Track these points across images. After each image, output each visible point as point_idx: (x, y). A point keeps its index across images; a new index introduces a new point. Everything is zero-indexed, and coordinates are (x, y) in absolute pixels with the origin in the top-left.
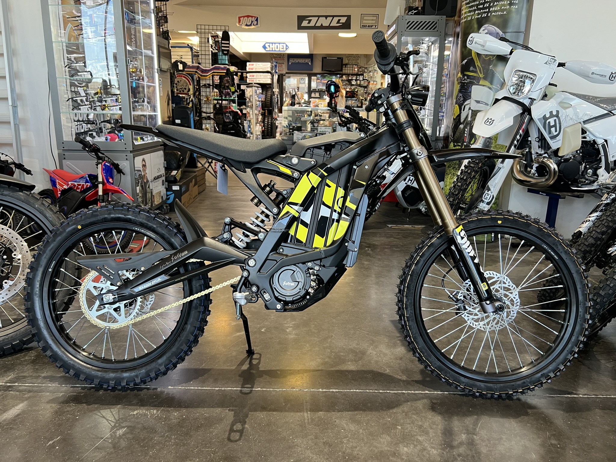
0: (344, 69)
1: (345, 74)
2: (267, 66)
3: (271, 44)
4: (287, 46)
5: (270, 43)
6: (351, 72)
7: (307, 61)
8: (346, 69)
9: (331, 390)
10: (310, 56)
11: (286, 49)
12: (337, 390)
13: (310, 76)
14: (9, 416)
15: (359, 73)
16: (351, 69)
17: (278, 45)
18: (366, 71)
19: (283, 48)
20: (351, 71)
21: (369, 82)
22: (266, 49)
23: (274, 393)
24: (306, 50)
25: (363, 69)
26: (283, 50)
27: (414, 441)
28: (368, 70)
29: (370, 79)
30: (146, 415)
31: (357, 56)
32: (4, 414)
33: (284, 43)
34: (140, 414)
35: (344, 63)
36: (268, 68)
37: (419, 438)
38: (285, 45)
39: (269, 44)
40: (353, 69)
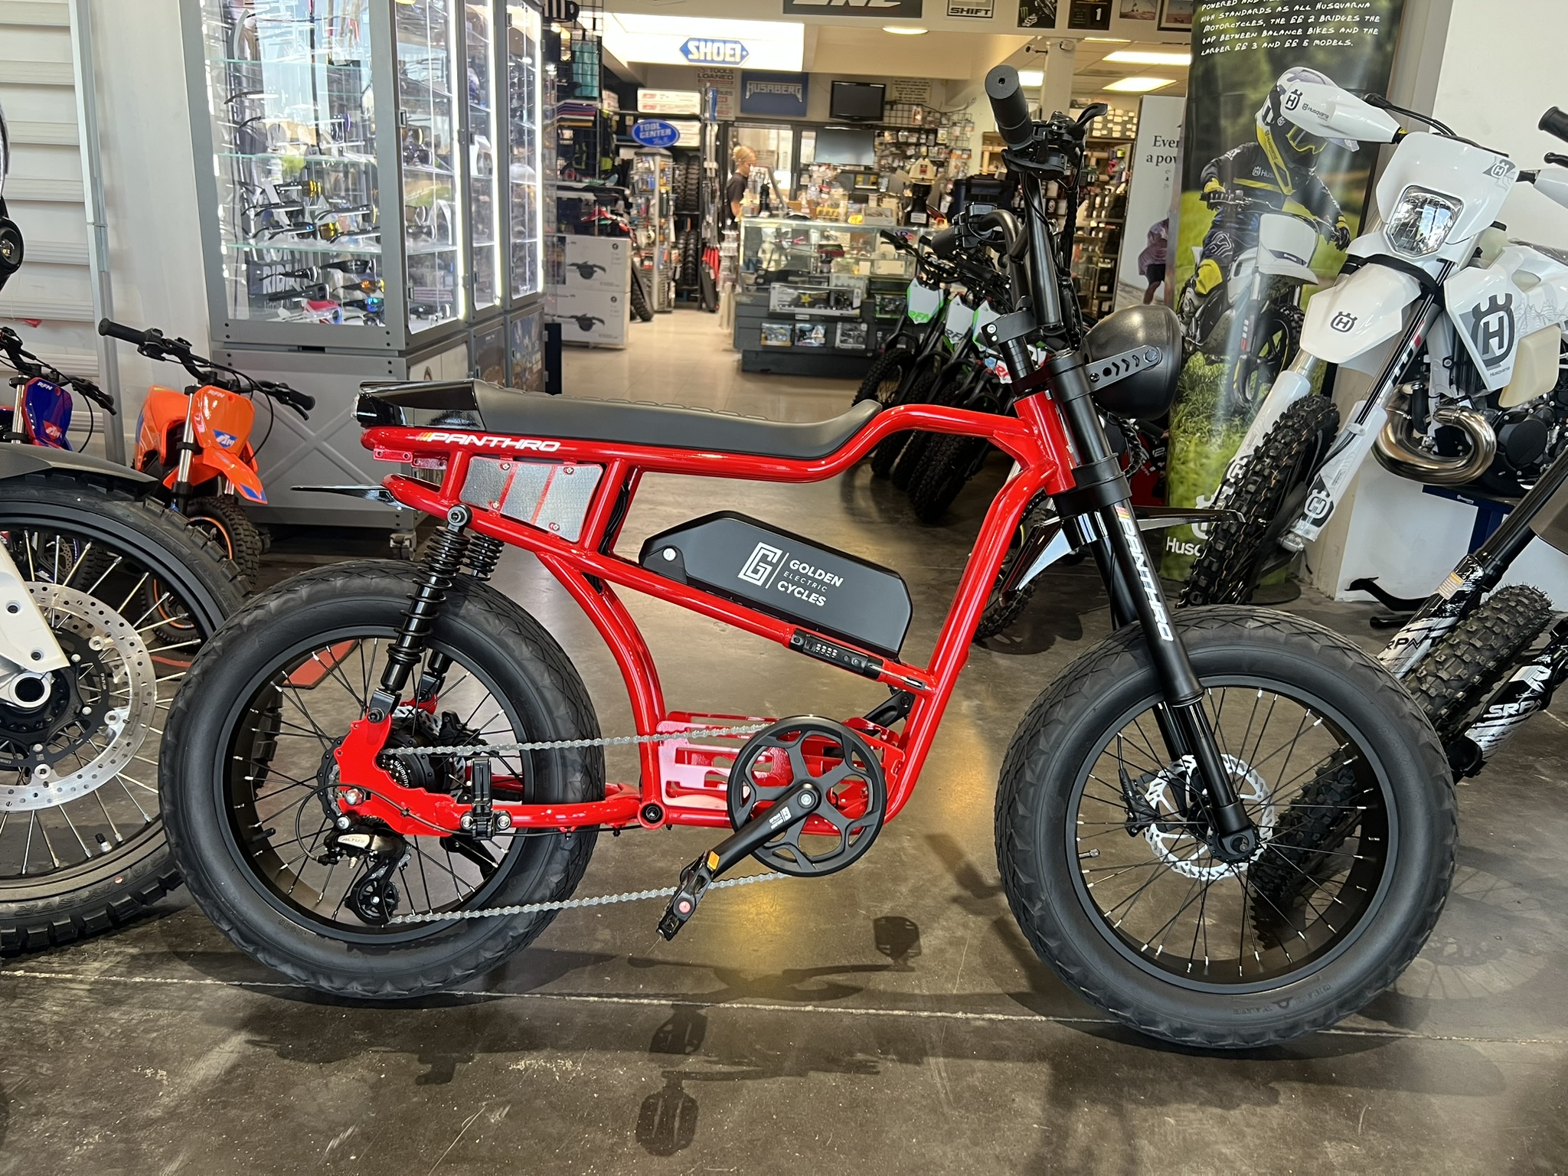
0: (886, 113)
1: (889, 128)
2: (688, 101)
3: (702, 44)
4: (743, 49)
5: (699, 40)
6: (905, 123)
7: (795, 89)
8: (893, 113)
9: (987, 1016)
10: (802, 79)
11: (742, 57)
12: (1001, 1017)
13: (798, 128)
14: (212, 1072)
15: (927, 126)
16: (906, 114)
17: (721, 45)
18: (944, 121)
19: (733, 55)
20: (905, 121)
21: (951, 151)
22: (690, 57)
23: (847, 1021)
24: (794, 64)
25: (938, 115)
26: (732, 59)
27: (1213, 1157)
28: (948, 120)
29: (953, 144)
30: (547, 1072)
31: (923, 84)
32: (200, 1064)
33: (736, 42)
34: (534, 1071)
35: (888, 97)
36: (694, 106)
37: (1224, 1151)
38: (738, 47)
39: (697, 43)
40: (912, 115)
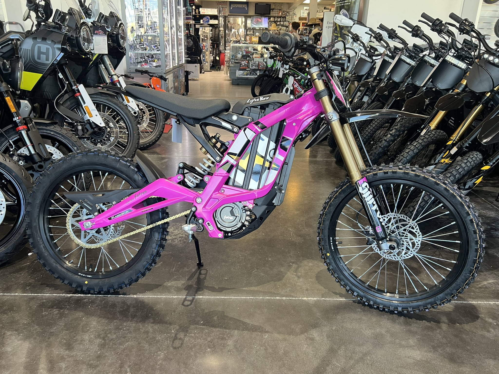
0: (271, 12)
1: (272, 17)
2: (214, 11)
7: (244, 6)
15: (283, 16)
25: (286, 13)
28: (289, 14)
31: (281, 4)
40: (278, 13)
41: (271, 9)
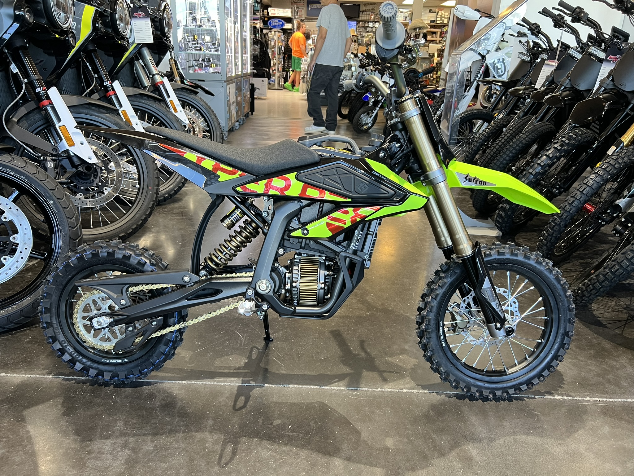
0: (361, 15)
1: (361, 21)
2: (287, 12)
15: (375, 20)
20: (368, 18)
31: (374, 4)
40: (370, 16)
41: (361, 11)
